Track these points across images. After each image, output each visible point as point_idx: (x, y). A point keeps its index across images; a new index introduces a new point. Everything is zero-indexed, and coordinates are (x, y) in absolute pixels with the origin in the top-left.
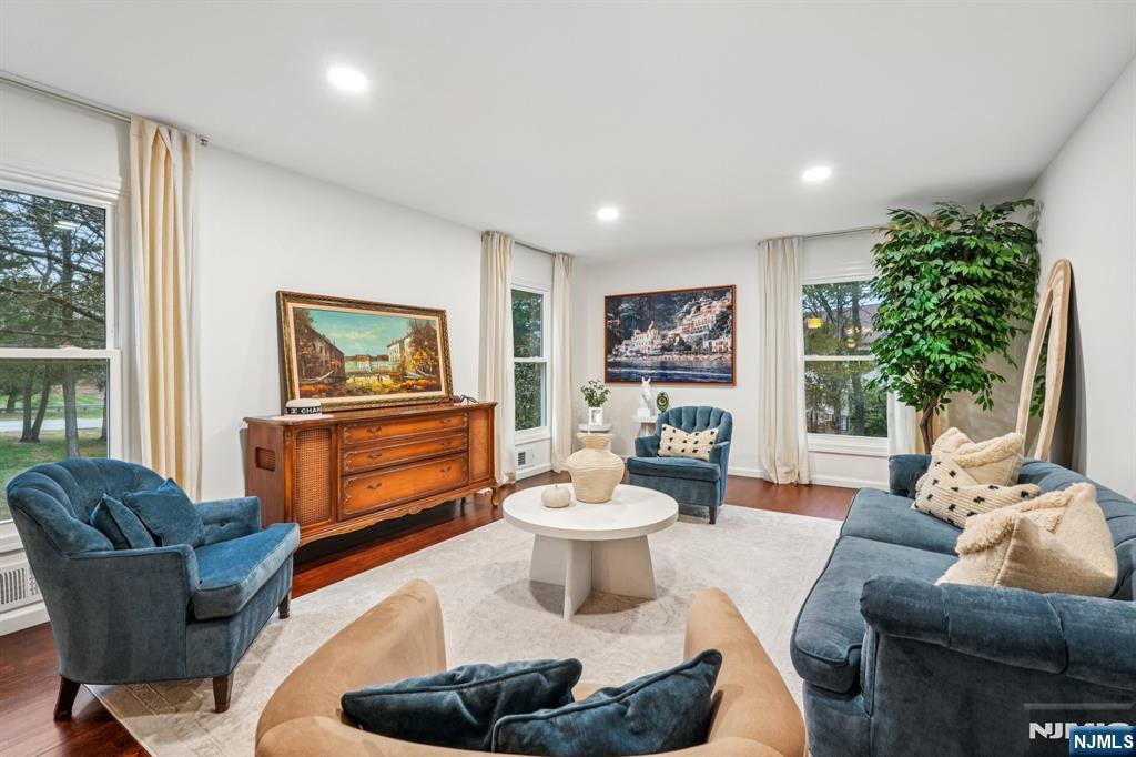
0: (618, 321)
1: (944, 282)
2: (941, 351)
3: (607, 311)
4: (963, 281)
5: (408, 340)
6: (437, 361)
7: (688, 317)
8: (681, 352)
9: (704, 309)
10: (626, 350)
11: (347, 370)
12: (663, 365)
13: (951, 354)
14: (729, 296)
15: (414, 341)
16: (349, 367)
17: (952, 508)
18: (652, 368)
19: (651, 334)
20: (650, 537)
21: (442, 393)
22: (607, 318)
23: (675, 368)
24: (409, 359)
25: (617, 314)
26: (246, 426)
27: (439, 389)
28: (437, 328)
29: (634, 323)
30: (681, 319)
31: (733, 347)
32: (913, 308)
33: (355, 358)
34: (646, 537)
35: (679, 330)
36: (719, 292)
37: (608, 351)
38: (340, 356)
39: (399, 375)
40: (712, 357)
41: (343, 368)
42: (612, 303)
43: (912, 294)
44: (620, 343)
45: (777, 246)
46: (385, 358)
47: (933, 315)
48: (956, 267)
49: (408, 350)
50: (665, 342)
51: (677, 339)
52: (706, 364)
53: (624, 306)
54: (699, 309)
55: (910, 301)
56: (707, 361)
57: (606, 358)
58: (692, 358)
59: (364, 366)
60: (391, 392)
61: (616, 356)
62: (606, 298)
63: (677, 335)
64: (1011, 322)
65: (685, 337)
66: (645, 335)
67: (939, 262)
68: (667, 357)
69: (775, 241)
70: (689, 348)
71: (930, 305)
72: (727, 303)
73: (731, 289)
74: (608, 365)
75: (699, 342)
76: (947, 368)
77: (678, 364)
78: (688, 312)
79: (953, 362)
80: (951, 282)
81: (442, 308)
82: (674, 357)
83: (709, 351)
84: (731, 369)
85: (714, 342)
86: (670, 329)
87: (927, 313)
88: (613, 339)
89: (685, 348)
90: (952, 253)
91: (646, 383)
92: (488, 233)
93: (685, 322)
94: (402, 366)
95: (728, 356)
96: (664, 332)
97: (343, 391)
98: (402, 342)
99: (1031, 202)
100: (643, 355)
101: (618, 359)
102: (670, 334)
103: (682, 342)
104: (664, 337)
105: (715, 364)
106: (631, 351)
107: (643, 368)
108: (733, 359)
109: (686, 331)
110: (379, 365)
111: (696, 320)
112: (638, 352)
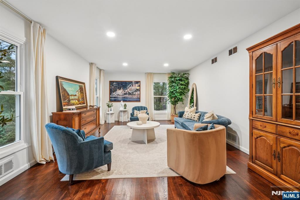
0: (113, 87)
1: (179, 84)
2: (179, 95)
3: (110, 84)
4: (182, 85)
5: (79, 91)
6: (84, 96)
7: (130, 87)
8: (129, 95)
9: (134, 86)
10: (115, 94)
11: (70, 99)
12: (124, 98)
13: (180, 96)
14: (139, 83)
15: (80, 91)
16: (71, 98)
17: (191, 117)
18: (121, 98)
19: (121, 90)
20: (154, 128)
21: (85, 105)
22: (110, 86)
23: (127, 98)
24: (80, 96)
25: (113, 85)
26: (52, 115)
27: (85, 104)
28: (83, 87)
29: (117, 88)
30: (129, 87)
31: (140, 94)
32: (175, 88)
33: (71, 95)
34: (154, 129)
35: (128, 90)
36: (137, 82)
37: (110, 94)
38: (68, 94)
39: (79, 100)
40: (136, 96)
41: (69, 98)
42: (111, 83)
43: (175, 86)
44: (114, 92)
45: (150, 74)
46: (76, 95)
47: (178, 90)
48: (181, 82)
49: (79, 93)
50: (125, 92)
51: (128, 92)
52: (134, 97)
53: (114, 83)
54: (133, 85)
55: (175, 87)
56: (135, 97)
57: (110, 96)
58: (131, 96)
59: (73, 97)
60: (78, 105)
61: (112, 95)
62: (110, 81)
63: (128, 91)
64: (186, 91)
65: (130, 91)
66: (120, 91)
67: (178, 81)
68: (125, 96)
69: (149, 73)
70: (131, 94)
71: (177, 88)
72: (139, 85)
73: (140, 82)
74: (110, 97)
75: (133, 93)
76: (179, 98)
77: (128, 97)
78: (130, 86)
79: (180, 97)
80: (180, 85)
81: (84, 82)
82: (127, 96)
83: (135, 95)
84: (140, 99)
85: (136, 93)
86: (126, 89)
87: (177, 89)
88: (111, 91)
89: (130, 94)
90: (180, 80)
91: (122, 102)
92: (92, 63)
93: (130, 88)
94: (79, 98)
95: (139, 96)
96: (124, 90)
97: (70, 104)
98: (78, 91)
99: (189, 74)
100: (119, 95)
101: (113, 96)
102: (126, 91)
103: (129, 93)
104: (125, 91)
105: (136, 97)
106: (117, 94)
107: (119, 98)
108: (140, 96)
109: (130, 90)
110: (75, 97)
111: (132, 88)
112: (118, 94)
